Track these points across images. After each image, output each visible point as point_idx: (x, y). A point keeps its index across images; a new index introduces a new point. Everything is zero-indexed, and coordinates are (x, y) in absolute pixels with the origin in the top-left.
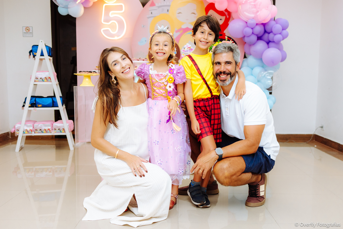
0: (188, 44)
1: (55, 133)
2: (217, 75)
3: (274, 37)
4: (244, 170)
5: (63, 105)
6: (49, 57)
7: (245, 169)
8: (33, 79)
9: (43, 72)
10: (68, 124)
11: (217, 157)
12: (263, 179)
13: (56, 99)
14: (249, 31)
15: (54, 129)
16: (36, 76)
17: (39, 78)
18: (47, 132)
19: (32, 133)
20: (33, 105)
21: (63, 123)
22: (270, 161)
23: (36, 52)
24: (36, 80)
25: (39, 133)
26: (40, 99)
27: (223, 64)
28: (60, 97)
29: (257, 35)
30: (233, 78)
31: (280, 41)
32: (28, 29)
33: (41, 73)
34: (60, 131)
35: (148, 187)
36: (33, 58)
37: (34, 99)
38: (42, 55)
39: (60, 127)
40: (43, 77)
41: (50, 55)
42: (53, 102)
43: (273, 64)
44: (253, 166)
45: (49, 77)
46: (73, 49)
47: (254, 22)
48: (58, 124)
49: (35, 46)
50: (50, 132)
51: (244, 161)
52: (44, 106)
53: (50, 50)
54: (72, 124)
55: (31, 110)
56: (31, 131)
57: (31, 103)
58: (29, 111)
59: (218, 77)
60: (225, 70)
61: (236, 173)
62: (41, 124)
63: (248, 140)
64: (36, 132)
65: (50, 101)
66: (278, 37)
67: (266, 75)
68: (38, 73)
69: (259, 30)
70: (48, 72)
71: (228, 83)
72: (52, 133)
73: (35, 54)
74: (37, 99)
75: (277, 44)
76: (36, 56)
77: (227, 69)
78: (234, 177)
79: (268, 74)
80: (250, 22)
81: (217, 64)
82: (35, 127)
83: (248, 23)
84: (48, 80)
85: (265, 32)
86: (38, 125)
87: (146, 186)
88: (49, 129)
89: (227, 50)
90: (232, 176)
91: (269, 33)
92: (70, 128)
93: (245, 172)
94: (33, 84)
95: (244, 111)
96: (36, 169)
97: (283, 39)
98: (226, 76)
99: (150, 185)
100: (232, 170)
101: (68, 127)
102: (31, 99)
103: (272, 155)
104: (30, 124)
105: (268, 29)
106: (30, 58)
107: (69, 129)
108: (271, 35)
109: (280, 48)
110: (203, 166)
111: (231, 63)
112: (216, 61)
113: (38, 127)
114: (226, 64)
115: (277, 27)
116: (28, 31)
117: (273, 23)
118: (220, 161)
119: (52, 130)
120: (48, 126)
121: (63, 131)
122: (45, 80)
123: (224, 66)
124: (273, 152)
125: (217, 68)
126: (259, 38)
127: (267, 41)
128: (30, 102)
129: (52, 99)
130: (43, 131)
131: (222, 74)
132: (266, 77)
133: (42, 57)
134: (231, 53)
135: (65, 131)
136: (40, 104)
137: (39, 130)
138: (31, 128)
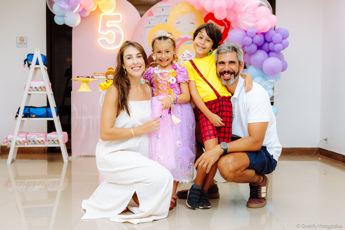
0: (187, 51)
1: (49, 144)
2: (220, 74)
3: (274, 46)
4: (248, 166)
5: (57, 116)
6: (44, 66)
7: (249, 164)
8: (28, 88)
9: (37, 81)
10: (62, 135)
11: (222, 151)
12: (264, 181)
13: (51, 110)
14: (249, 40)
15: (47, 141)
16: (30, 85)
17: (34, 87)
18: (40, 143)
19: (25, 145)
20: (27, 115)
21: (57, 134)
22: (273, 161)
23: (31, 61)
24: (31, 89)
25: (32, 144)
26: (34, 109)
27: (227, 64)
28: (55, 107)
29: (257, 44)
30: (236, 78)
31: (280, 51)
32: (22, 39)
33: (35, 82)
34: (54, 142)
35: (150, 184)
36: (28, 68)
37: (27, 109)
38: (37, 63)
39: (53, 138)
40: (38, 86)
41: (46, 64)
42: (47, 112)
43: (273, 73)
44: (257, 162)
45: (44, 86)
46: (68, 60)
47: (254, 31)
48: (52, 135)
49: (30, 55)
50: (44, 143)
51: (248, 157)
52: (37, 116)
53: (46, 59)
54: (66, 135)
55: (24, 121)
56: (24, 142)
57: (25, 113)
58: (22, 122)
59: (222, 76)
60: (229, 70)
61: (240, 168)
62: (34, 135)
63: (253, 137)
64: (29, 143)
65: (44, 111)
66: (278, 46)
67: (267, 84)
68: (32, 82)
69: (259, 39)
70: (43, 81)
71: (231, 82)
72: (45, 144)
73: (30, 63)
74: (31, 109)
75: (277, 53)
76: (31, 64)
77: (231, 68)
78: (239, 172)
79: (269, 84)
80: (249, 31)
81: (221, 64)
82: (28, 138)
83: (247, 32)
84: (43, 89)
85: (265, 41)
86: (31, 136)
87: (148, 183)
88: (42, 141)
89: (231, 50)
90: (237, 170)
91: (269, 43)
92: (64, 139)
93: (249, 168)
94: (27, 94)
95: (248, 109)
96: (28, 182)
97: (283, 49)
98: (230, 75)
99: (152, 182)
100: (236, 165)
101: (63, 138)
102: (25, 109)
103: (275, 155)
104: (24, 135)
105: (268, 38)
106: (25, 67)
107: (63, 141)
108: (271, 45)
109: (281, 58)
110: (208, 160)
111: (235, 62)
112: (220, 60)
113: (31, 138)
114: (230, 63)
115: (277, 37)
116: (22, 41)
117: (273, 32)
118: (225, 156)
119: (46, 141)
120: (42, 137)
121: (57, 143)
122: (40, 90)
123: (228, 65)
124: (276, 152)
125: (221, 67)
126: (260, 48)
127: (268, 50)
128: (23, 113)
129: (47, 110)
130: (36, 143)
131: (227, 73)
132: (266, 86)
133: (37, 66)
134: (235, 53)
135: (59, 142)
136: (33, 114)
137: (32, 141)
138: (24, 139)
